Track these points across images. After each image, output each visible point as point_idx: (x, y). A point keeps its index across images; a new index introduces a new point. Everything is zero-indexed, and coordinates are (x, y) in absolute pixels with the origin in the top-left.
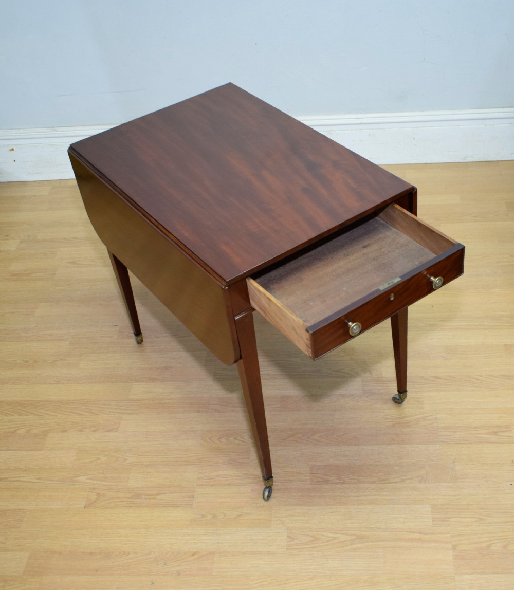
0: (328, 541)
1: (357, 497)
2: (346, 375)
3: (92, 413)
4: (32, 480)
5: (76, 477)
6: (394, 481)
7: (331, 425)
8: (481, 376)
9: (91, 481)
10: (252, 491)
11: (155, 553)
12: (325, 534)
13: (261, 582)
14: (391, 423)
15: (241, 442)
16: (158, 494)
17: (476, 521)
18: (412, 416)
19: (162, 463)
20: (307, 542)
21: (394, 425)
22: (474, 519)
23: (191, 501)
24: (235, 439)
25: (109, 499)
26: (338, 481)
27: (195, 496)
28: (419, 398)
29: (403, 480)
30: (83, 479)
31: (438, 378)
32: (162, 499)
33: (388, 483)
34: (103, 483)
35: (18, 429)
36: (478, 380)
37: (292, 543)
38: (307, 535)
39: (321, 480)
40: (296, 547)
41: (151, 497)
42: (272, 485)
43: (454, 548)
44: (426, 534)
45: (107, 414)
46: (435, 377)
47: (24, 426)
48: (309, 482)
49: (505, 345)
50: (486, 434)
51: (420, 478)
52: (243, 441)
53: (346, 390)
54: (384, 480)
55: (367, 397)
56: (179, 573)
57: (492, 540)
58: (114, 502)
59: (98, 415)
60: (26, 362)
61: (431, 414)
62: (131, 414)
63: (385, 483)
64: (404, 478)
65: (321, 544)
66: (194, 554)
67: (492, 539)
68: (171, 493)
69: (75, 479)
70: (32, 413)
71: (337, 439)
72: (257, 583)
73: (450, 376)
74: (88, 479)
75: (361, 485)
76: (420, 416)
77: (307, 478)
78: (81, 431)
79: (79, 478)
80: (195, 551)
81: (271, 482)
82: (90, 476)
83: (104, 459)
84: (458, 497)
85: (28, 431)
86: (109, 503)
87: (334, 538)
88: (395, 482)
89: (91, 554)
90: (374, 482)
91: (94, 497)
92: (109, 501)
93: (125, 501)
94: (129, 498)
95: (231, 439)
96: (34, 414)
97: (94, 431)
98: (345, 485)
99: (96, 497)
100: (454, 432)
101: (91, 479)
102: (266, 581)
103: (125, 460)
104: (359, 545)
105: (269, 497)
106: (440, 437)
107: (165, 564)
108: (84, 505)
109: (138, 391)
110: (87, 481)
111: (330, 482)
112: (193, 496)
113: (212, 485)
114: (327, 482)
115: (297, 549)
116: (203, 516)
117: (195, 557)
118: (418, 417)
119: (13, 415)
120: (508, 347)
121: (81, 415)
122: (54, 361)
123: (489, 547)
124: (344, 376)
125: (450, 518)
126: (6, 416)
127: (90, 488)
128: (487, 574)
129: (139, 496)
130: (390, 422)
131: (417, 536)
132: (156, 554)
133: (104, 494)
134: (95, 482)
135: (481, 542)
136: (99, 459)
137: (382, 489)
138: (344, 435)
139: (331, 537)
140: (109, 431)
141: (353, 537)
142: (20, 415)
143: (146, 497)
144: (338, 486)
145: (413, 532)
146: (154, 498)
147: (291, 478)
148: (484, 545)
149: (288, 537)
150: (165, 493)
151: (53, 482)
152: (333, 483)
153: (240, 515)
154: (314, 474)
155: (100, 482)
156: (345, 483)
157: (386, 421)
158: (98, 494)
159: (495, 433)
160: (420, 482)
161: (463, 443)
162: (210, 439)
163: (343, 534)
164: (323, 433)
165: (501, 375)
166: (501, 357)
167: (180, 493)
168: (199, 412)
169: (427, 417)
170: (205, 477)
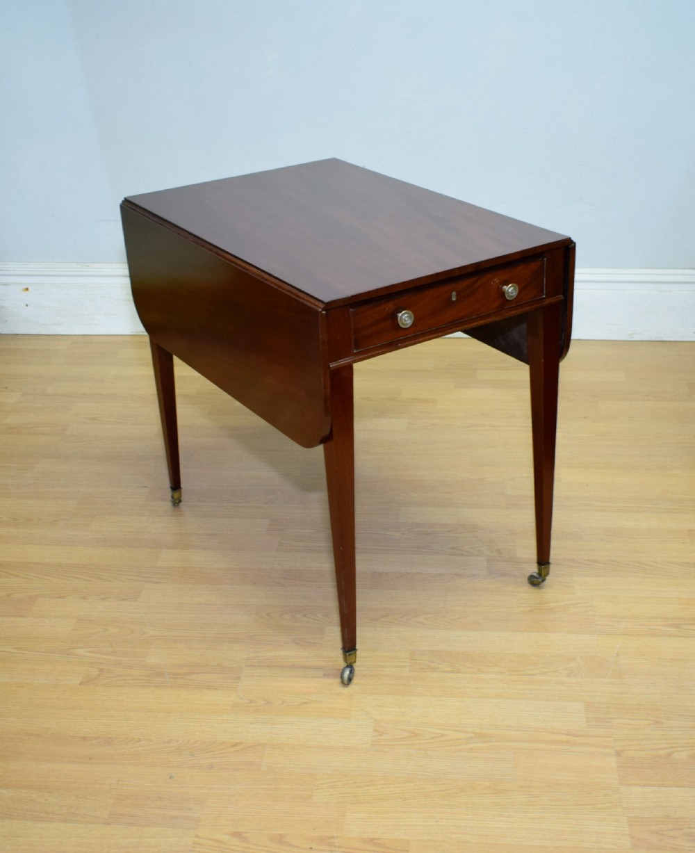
0: (432, 738)
1: (477, 688)
2: (464, 553)
3: (103, 579)
5: (72, 649)
7: (442, 606)
8: (655, 562)
9: (92, 655)
10: (324, 675)
11: (177, 741)
12: (429, 730)
13: (331, 782)
14: (529, 608)
15: (311, 620)
16: (188, 674)
17: (651, 724)
18: (557, 602)
19: (198, 638)
20: (402, 738)
21: (532, 611)
22: (648, 722)
23: (235, 683)
24: (304, 616)
25: (116, 677)
26: (449, 669)
27: (242, 678)
28: (568, 583)
29: (544, 673)
30: (82, 651)
31: (595, 562)
32: (193, 680)
33: (522, 675)
34: (112, 658)
36: (651, 566)
37: (380, 738)
38: (402, 730)
39: (426, 667)
40: (386, 743)
41: (178, 677)
42: (355, 662)
43: (619, 754)
44: (577, 736)
45: (124, 582)
46: (590, 560)
48: (408, 669)
49: (690, 531)
50: (663, 626)
51: (570, 672)
52: (315, 620)
53: (464, 569)
54: (515, 671)
55: (494, 578)
56: (211, 767)
57: (672, 747)
58: (123, 679)
59: (110, 581)
60: (15, 520)
61: (586, 601)
62: (158, 583)
63: (518, 675)
64: (546, 670)
65: (422, 742)
66: (235, 745)
67: (674, 745)
68: (207, 673)
69: (71, 651)
70: (17, 576)
71: (450, 623)
72: (327, 783)
73: (612, 561)
74: (90, 652)
75: (484, 676)
76: (570, 602)
77: (406, 664)
78: (84, 598)
79: (77, 650)
80: (237, 741)
81: (353, 656)
82: (90, 649)
83: (113, 630)
84: (625, 695)
86: (118, 680)
87: (442, 735)
88: (533, 675)
89: (84, 738)
90: (502, 673)
91: (94, 672)
92: (115, 679)
93: (140, 679)
94: (146, 676)
95: (298, 616)
97: (103, 599)
98: (459, 674)
99: (98, 673)
100: (619, 622)
101: (93, 652)
102: (339, 781)
103: (145, 633)
104: (480, 745)
105: (350, 679)
106: (598, 627)
107: (192, 755)
108: (79, 682)
109: (169, 558)
110: (88, 654)
111: (438, 670)
112: (239, 678)
113: (267, 666)
114: (434, 670)
115: (387, 745)
116: (251, 701)
117: (237, 748)
118: (566, 603)
121: (87, 580)
122: (55, 521)
123: (669, 755)
124: (462, 555)
125: (611, 719)
127: (91, 662)
128: (666, 786)
129: (161, 674)
131: (565, 738)
132: (180, 742)
133: (109, 670)
134: (97, 656)
135: (658, 749)
136: (106, 630)
137: (513, 681)
138: (460, 618)
139: (438, 734)
140: (124, 600)
141: (470, 735)
143: (171, 676)
144: (451, 675)
145: (558, 733)
146: (181, 678)
147: (383, 664)
148: (662, 752)
149: (375, 731)
150: (199, 673)
151: (38, 653)
152: (442, 671)
153: (306, 703)
154: (415, 660)
155: (105, 657)
156: (458, 672)
158: (101, 670)
159: (677, 626)
160: (569, 675)
161: (631, 635)
162: (267, 614)
163: (456, 731)
164: (430, 616)
165: (684, 563)
166: (684, 543)
167: (221, 673)
168: (254, 584)
169: (579, 603)
170: (258, 657)
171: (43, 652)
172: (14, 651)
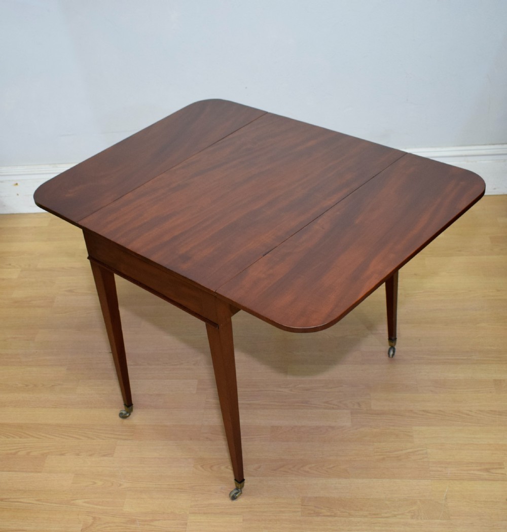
1: (348, 530)
2: (335, 407)
3: (89, 438)
4: (30, 502)
5: (74, 500)
6: (386, 515)
7: (321, 456)
8: (470, 411)
9: (87, 505)
10: (244, 520)
14: (382, 457)
16: (152, 521)
18: (402, 450)
19: (156, 489)
21: (383, 459)
23: (183, 528)
25: (105, 524)
26: (329, 514)
27: (188, 524)
28: (409, 432)
29: (395, 516)
30: (80, 502)
31: (427, 412)
32: (155, 526)
33: (379, 518)
34: (100, 507)
35: (19, 451)
36: (468, 415)
39: (312, 512)
41: (146, 523)
45: (103, 439)
46: (423, 411)
47: (24, 448)
48: (300, 514)
49: (495, 380)
50: (478, 470)
51: (413, 514)
53: (335, 422)
54: (375, 514)
55: (356, 429)
58: (109, 526)
59: (94, 439)
60: (27, 386)
61: (422, 449)
62: (125, 439)
63: (377, 518)
64: (396, 513)
68: (165, 520)
69: (72, 502)
70: (32, 436)
71: (327, 472)
73: (440, 411)
74: (85, 502)
75: (353, 519)
76: (411, 450)
77: (300, 510)
78: (78, 455)
79: (77, 501)
82: (86, 500)
83: (100, 483)
85: (28, 454)
86: (105, 527)
88: (387, 517)
90: (366, 516)
91: (90, 520)
93: (120, 526)
94: (124, 523)
95: (223, 467)
96: (34, 437)
97: (91, 455)
98: (336, 518)
99: (92, 521)
100: (446, 467)
101: (88, 503)
103: (120, 485)
106: (431, 473)
108: (81, 528)
110: (84, 504)
111: (321, 515)
112: (186, 524)
113: (205, 513)
114: (318, 514)
118: (408, 451)
119: (14, 437)
120: (498, 383)
122: (53, 386)
126: (8, 438)
127: (87, 512)
129: (133, 521)
130: (380, 455)
133: (100, 518)
134: (91, 506)
136: (95, 483)
137: (373, 524)
138: (334, 467)
140: (104, 456)
142: (20, 438)
143: (141, 523)
144: (330, 519)
146: (148, 524)
147: (282, 510)
150: (159, 520)
151: (52, 505)
152: (324, 516)
154: (305, 506)
155: (96, 506)
156: (335, 517)
157: (376, 454)
158: (94, 518)
160: (412, 517)
161: (455, 480)
162: (202, 466)
164: (313, 465)
165: (491, 411)
166: (491, 392)
167: (173, 520)
168: (191, 439)
169: (418, 451)
170: (197, 505)
171: (56, 503)
172: (35, 502)
